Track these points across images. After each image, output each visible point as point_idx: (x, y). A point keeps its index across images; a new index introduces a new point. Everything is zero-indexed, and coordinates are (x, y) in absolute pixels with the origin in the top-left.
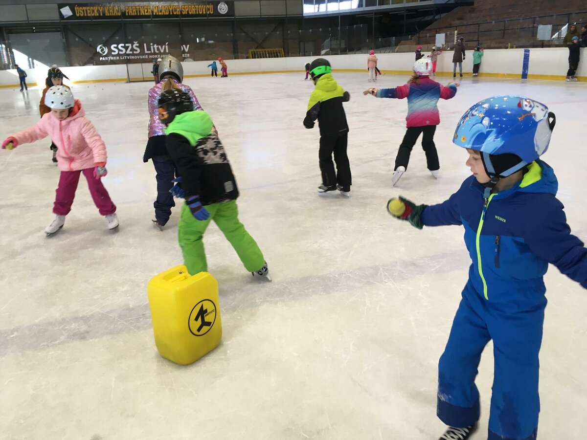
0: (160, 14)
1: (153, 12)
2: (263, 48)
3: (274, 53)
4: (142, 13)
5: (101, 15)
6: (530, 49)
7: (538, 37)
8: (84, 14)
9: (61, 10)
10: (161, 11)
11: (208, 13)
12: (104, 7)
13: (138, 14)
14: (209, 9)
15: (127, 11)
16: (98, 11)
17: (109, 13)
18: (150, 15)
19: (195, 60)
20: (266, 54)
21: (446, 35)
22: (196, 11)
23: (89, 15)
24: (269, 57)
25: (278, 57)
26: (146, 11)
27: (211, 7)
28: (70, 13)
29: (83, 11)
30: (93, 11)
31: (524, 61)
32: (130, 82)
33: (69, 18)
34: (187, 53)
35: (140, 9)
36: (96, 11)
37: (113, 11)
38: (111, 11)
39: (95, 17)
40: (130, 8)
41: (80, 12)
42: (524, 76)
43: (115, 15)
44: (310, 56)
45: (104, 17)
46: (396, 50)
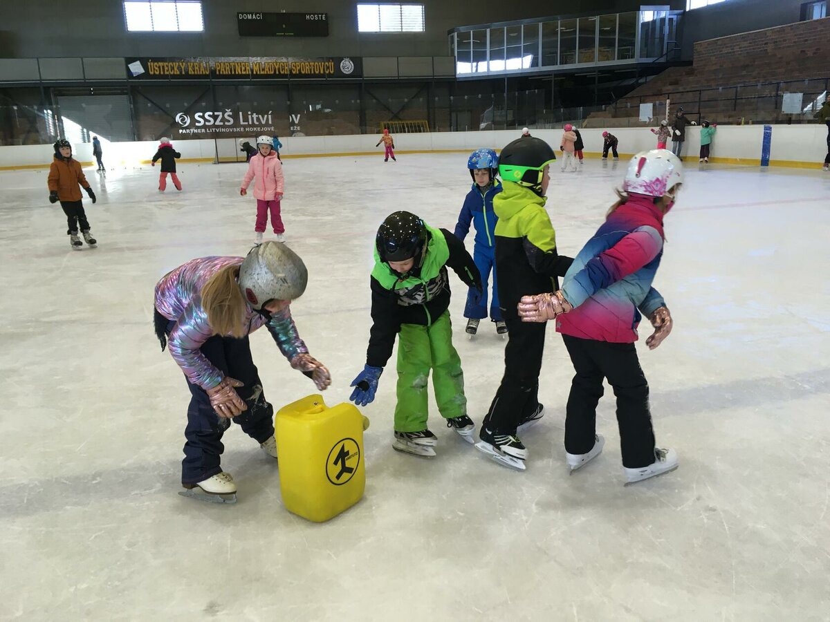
0: (262, 73)
1: (252, 71)
2: (400, 119)
3: (415, 127)
4: (238, 71)
5: (183, 73)
6: (772, 126)
7: (783, 110)
8: (160, 71)
9: (129, 65)
10: (264, 70)
11: (327, 72)
12: (187, 63)
13: (233, 73)
14: (328, 68)
15: (218, 69)
16: (179, 68)
17: (194, 71)
18: (249, 75)
19: (307, 134)
20: (404, 128)
21: (654, 106)
22: (311, 70)
23: (166, 73)
24: (409, 132)
25: (420, 132)
26: (243, 68)
27: (331, 64)
28: (142, 71)
29: (159, 67)
30: (173, 68)
31: (764, 142)
32: (219, 163)
33: (140, 76)
34: (297, 125)
35: (235, 66)
36: (175, 69)
37: (200, 68)
38: (196, 68)
39: (174, 76)
40: (222, 64)
41: (154, 69)
42: (765, 162)
43: (201, 73)
44: (465, 131)
45: (187, 76)
46: (584, 124)
